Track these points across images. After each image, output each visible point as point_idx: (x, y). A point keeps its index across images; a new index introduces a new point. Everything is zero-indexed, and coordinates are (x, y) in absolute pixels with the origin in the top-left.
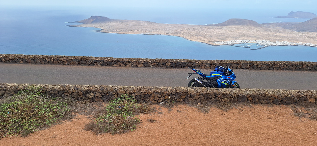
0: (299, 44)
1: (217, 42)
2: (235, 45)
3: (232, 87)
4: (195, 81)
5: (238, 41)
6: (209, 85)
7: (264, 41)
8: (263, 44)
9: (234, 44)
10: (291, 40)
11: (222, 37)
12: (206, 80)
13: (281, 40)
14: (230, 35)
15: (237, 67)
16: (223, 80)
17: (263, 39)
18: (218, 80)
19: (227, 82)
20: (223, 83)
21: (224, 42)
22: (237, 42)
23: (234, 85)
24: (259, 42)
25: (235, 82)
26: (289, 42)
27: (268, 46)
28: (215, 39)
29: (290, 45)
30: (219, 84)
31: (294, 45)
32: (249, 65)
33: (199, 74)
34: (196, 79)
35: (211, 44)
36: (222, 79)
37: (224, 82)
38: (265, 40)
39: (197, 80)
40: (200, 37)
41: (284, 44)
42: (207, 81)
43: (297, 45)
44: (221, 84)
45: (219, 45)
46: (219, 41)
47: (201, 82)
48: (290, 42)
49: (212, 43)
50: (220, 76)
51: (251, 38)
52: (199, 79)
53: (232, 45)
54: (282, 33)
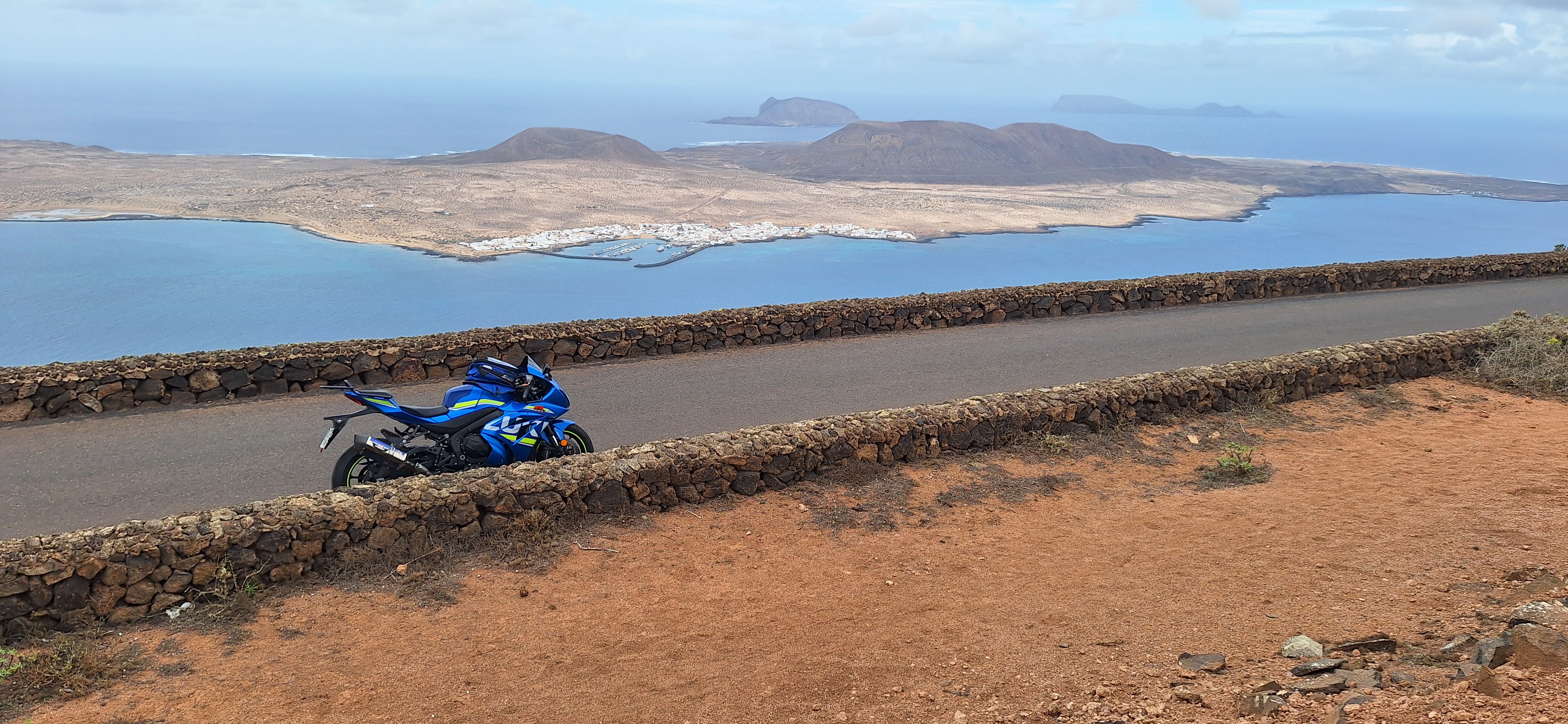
0: (814, 229)
1: (480, 240)
2: (566, 252)
3: (557, 452)
4: (371, 452)
5: (576, 230)
6: (448, 462)
7: (683, 225)
8: (681, 238)
9: (560, 249)
10: (784, 215)
11: (503, 218)
12: (427, 436)
13: (746, 219)
14: (539, 207)
15: (577, 353)
16: (512, 424)
17: (682, 218)
18: (488, 427)
19: (533, 433)
20: (513, 438)
21: (513, 239)
22: (575, 236)
23: (564, 443)
24: (668, 231)
25: (571, 427)
26: (779, 226)
27: (702, 248)
28: (470, 228)
29: (785, 237)
30: (497, 448)
31: (797, 238)
32: (626, 339)
33: (388, 414)
34: (370, 443)
35: (450, 251)
36: (506, 419)
37: (520, 435)
38: (690, 222)
39: (381, 446)
40: (388, 220)
41: (761, 234)
42: (431, 443)
43: (808, 236)
44: (506, 444)
45: (493, 258)
46: (489, 239)
47: (403, 449)
48: (783, 226)
49: (455, 249)
50: (497, 408)
51: (631, 218)
52: (389, 437)
53: (555, 251)
54: (748, 188)
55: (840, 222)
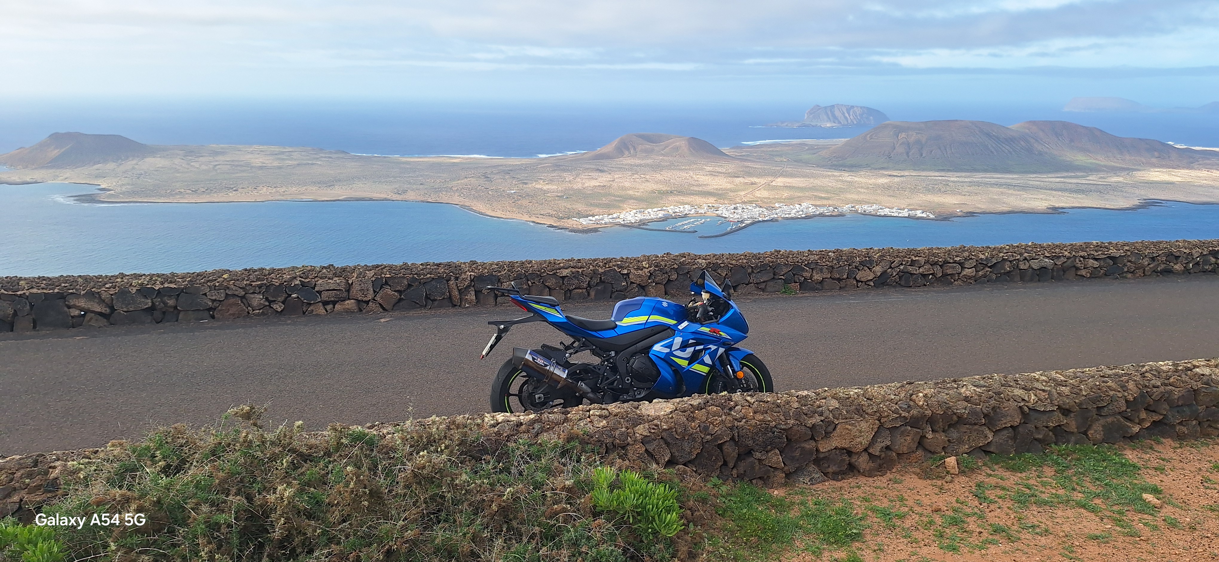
6: (612, 383)
7: (738, 205)
8: (737, 216)
9: (644, 224)
10: (822, 198)
16: (684, 346)
17: (738, 200)
18: (657, 348)
19: (707, 359)
20: (684, 363)
21: (610, 217)
22: (655, 214)
26: (816, 206)
28: (580, 207)
29: (822, 215)
31: (831, 216)
35: (565, 225)
36: (678, 340)
38: (744, 203)
40: (525, 202)
41: (801, 213)
43: (842, 215)
45: (595, 230)
48: (819, 206)
49: (569, 224)
51: (698, 200)
54: (791, 176)
55: (869, 203)
